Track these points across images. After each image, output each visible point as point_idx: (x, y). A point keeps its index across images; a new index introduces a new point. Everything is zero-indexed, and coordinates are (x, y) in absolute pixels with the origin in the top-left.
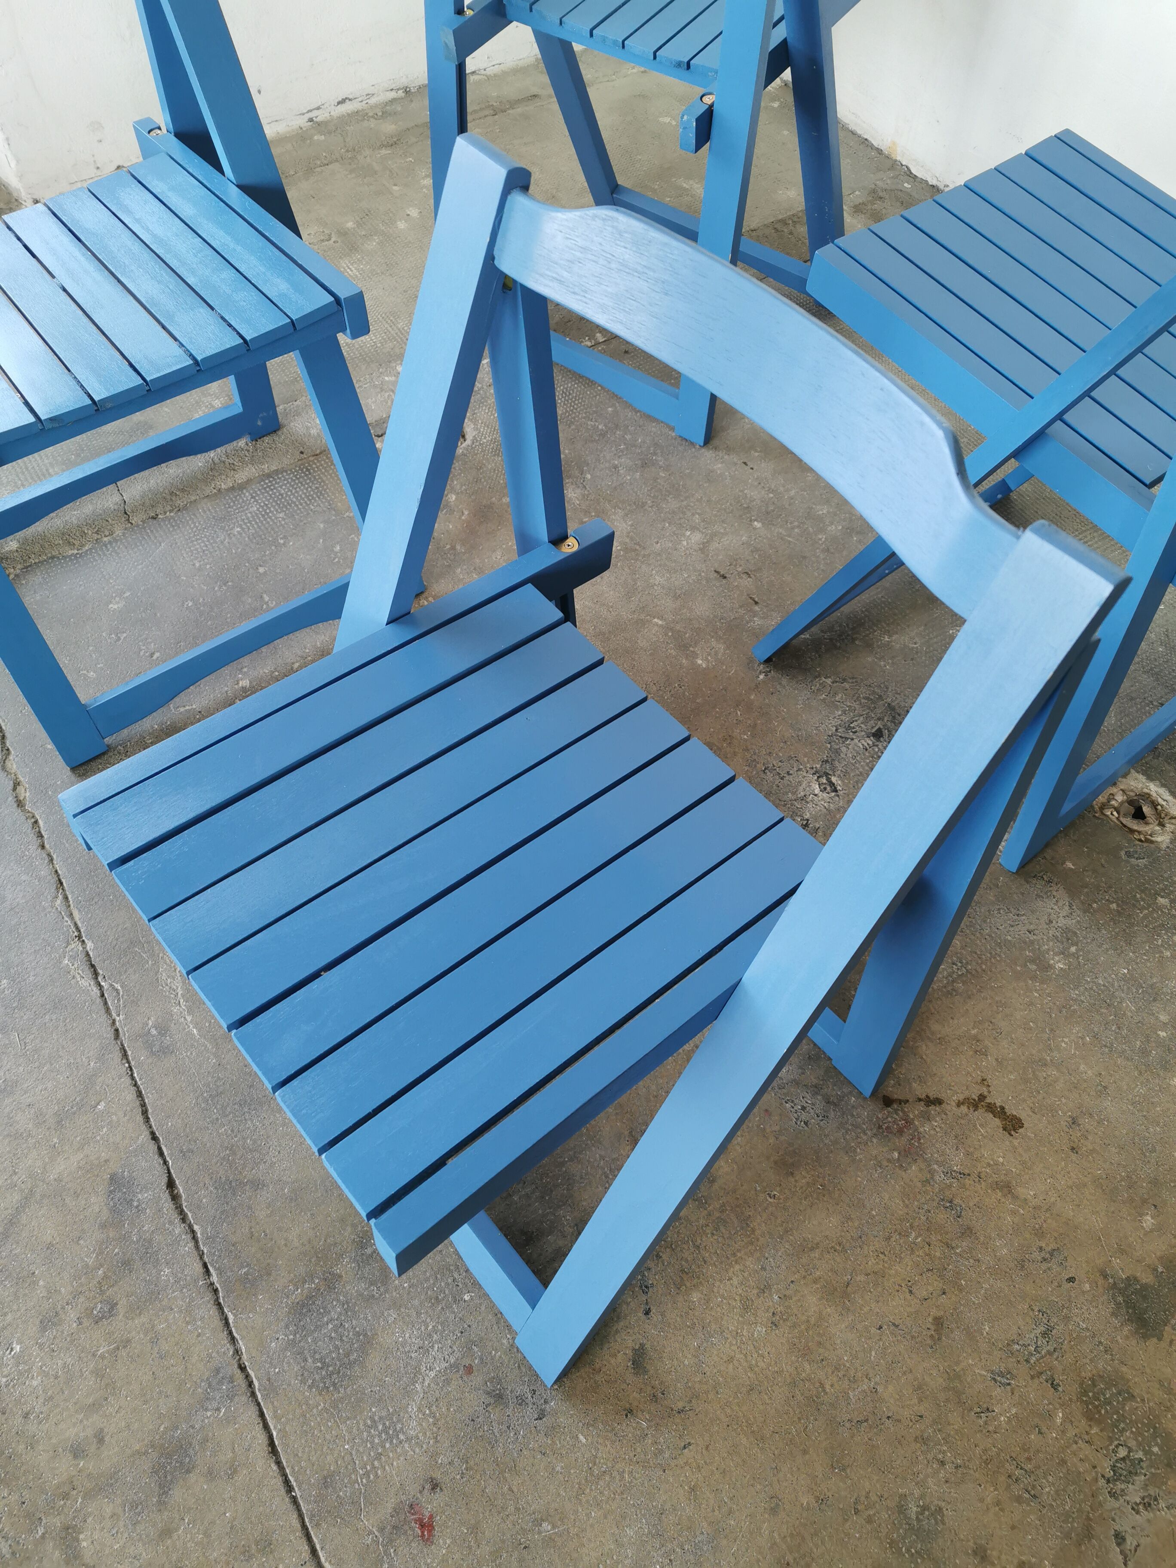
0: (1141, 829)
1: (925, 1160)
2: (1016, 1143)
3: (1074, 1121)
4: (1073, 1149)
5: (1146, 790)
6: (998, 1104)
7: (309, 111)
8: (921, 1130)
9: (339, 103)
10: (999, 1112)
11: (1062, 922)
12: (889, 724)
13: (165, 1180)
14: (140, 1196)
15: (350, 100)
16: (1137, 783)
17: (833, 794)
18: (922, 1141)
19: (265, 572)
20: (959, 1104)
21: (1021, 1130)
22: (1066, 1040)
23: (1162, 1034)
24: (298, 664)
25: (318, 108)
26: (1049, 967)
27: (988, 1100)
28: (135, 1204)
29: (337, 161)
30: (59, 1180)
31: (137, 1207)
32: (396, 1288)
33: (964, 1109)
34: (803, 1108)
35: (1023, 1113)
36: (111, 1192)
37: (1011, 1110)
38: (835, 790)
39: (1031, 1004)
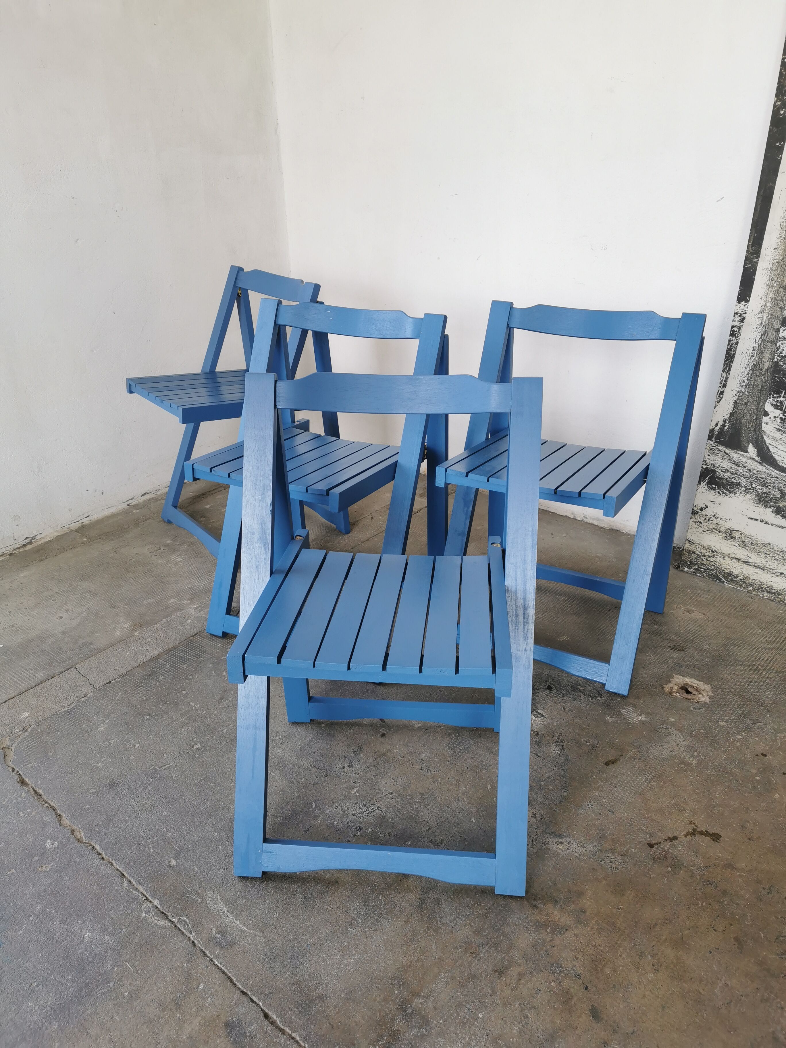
0: (693, 698)
1: (685, 867)
2: (722, 844)
3: (743, 827)
4: (750, 839)
5: (685, 682)
6: (704, 830)
7: (127, 501)
8: (675, 853)
9: (142, 495)
10: (707, 834)
11: (683, 744)
12: (552, 682)
13: (262, 1014)
14: (249, 1029)
15: (148, 493)
16: (679, 680)
17: (543, 718)
18: (678, 858)
19: (187, 693)
20: (686, 836)
21: (721, 839)
22: (717, 793)
23: (758, 778)
24: (225, 730)
25: (132, 499)
26: (689, 764)
27: (698, 830)
28: (248, 1034)
29: (149, 519)
30: (190, 1037)
31: (250, 1036)
32: (436, 1025)
33: (689, 837)
34: (611, 862)
35: (718, 831)
36: (229, 1033)
37: (711, 831)
38: (543, 716)
39: (691, 782)
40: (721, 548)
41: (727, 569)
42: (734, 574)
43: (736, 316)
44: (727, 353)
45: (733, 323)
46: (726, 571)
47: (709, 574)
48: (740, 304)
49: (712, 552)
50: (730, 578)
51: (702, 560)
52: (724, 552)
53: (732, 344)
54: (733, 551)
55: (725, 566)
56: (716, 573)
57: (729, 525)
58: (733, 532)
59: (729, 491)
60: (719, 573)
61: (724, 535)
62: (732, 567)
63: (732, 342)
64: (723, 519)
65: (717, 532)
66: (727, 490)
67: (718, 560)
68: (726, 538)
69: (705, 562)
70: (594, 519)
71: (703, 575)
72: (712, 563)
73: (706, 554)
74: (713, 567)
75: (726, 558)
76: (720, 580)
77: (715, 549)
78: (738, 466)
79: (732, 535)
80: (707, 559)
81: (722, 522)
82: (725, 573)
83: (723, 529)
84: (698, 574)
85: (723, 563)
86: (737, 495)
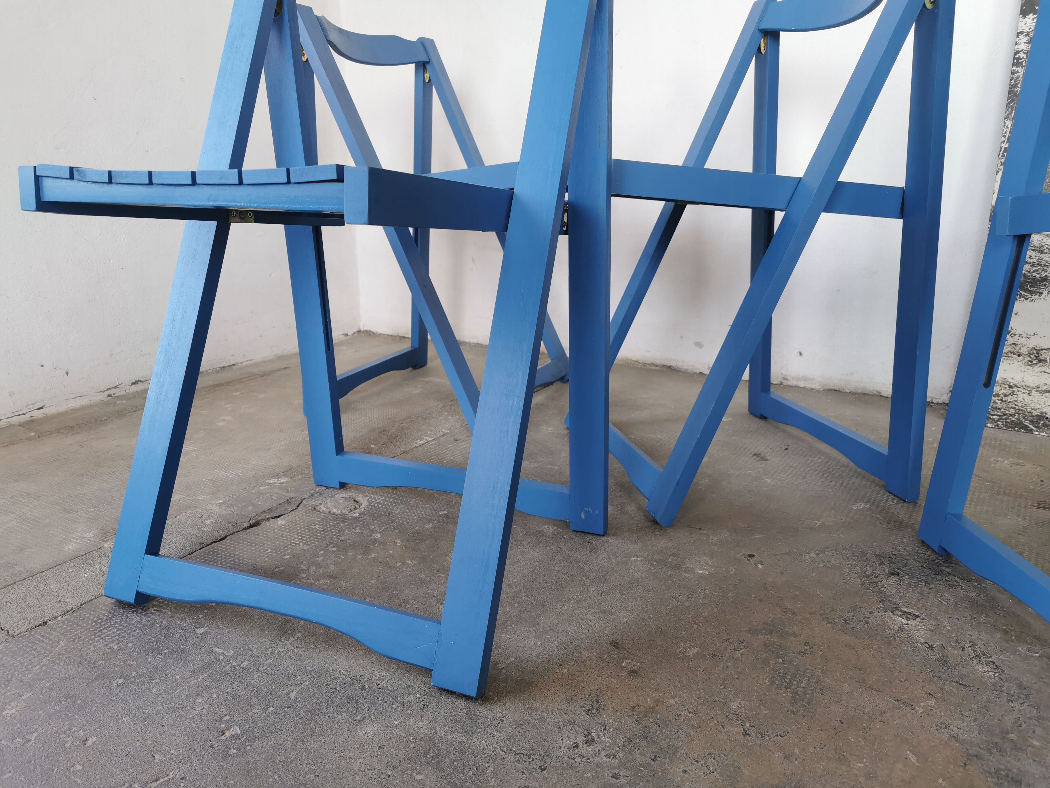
7: (108, 389)
9: (133, 384)
15: (142, 382)
17: (919, 618)
25: (116, 387)
38: (917, 616)
40: (1025, 379)
41: (1036, 410)
42: (1047, 416)
43: (1021, 36)
44: (1010, 92)
45: (1017, 47)
46: (1035, 413)
47: (1006, 422)
48: (1026, 19)
49: (1010, 387)
50: (1042, 422)
51: (995, 402)
52: (1029, 384)
53: (1018, 77)
54: (1043, 381)
55: (1032, 405)
56: (1018, 419)
57: (1033, 343)
58: (1042, 352)
59: (1030, 292)
60: (1024, 418)
61: (1027, 359)
62: (1043, 406)
63: (1017, 75)
64: (1024, 335)
65: (1016, 356)
66: (1027, 290)
67: (1020, 399)
68: (1031, 363)
69: (999, 406)
70: (799, 379)
71: (998, 425)
72: (1011, 405)
73: (1001, 392)
74: (1012, 411)
75: (1034, 393)
76: (1026, 427)
77: (1015, 382)
78: (1042, 252)
79: (1041, 358)
80: (1001, 400)
81: (1022, 340)
82: (1032, 416)
83: (1024, 350)
84: (989, 425)
85: (1030, 402)
86: (1043, 296)
